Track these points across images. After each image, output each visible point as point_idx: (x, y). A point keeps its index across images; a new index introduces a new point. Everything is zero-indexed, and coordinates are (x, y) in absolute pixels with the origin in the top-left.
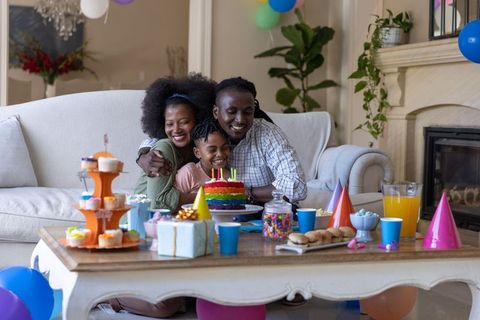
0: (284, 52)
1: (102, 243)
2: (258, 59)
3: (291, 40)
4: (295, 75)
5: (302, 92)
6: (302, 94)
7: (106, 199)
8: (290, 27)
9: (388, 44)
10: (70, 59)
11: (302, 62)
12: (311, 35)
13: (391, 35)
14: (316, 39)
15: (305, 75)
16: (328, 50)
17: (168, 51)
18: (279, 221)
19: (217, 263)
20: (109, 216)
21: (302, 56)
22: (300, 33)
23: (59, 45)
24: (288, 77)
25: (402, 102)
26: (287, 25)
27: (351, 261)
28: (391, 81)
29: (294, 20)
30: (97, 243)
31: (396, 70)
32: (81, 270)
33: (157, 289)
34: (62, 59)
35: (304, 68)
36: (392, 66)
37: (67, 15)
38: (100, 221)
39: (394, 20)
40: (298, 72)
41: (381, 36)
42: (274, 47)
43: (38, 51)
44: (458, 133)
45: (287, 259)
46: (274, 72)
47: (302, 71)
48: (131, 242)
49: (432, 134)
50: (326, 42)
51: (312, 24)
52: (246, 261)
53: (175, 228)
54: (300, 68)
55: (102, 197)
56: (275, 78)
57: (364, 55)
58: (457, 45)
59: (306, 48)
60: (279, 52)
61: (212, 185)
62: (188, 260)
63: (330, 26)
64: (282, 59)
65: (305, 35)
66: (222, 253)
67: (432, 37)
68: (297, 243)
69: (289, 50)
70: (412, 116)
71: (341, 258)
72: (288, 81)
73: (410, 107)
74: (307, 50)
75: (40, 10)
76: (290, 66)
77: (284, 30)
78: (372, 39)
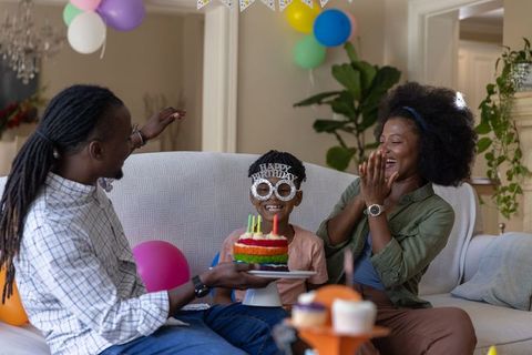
0: (332, 98)
2: (298, 108)
3: (344, 83)
4: (350, 130)
5: (358, 152)
6: (357, 156)
8: (344, 65)
10: (24, 109)
11: (357, 113)
12: (371, 75)
14: (375, 82)
15: (360, 129)
21: (356, 104)
22: (358, 74)
24: (340, 132)
26: (340, 63)
34: (12, 109)
35: (360, 120)
37: (28, 51)
40: (352, 125)
46: (321, 126)
47: (357, 125)
50: (391, 86)
54: (354, 120)
56: (324, 134)
57: (488, 100)
59: (363, 92)
60: (325, 100)
64: (328, 108)
65: (363, 77)
69: (337, 96)
72: (339, 138)
74: (364, 97)
76: (337, 117)
77: (335, 70)
78: (499, 81)
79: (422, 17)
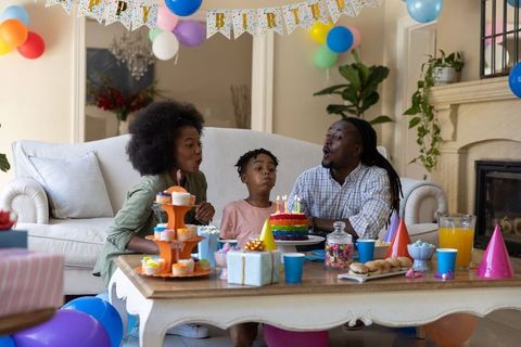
0: (342, 90)
1: (176, 272)
2: (317, 97)
3: (348, 79)
4: (352, 112)
7: (179, 231)
8: (347, 66)
9: (441, 82)
10: (142, 97)
11: (359, 100)
12: (367, 73)
13: (443, 74)
14: (371, 78)
15: (361, 111)
16: (384, 88)
17: (232, 89)
18: (340, 251)
19: (283, 291)
20: (182, 247)
21: (358, 93)
22: (357, 72)
23: (131, 84)
24: (345, 113)
25: (454, 137)
26: (344, 64)
27: (408, 290)
28: (443, 117)
29: (351, 60)
30: (171, 272)
31: (448, 107)
32: (155, 297)
33: (227, 315)
34: (135, 97)
35: (361, 105)
36: (444, 103)
37: (139, 57)
38: (173, 251)
39: (446, 60)
40: (355, 108)
41: (433, 75)
42: (332, 84)
43: (111, 89)
44: (509, 167)
45: (348, 287)
46: (332, 109)
47: (358, 108)
48: (202, 271)
49: (483, 168)
50: (381, 81)
51: (368, 63)
52: (310, 289)
53: (244, 258)
54: (356, 105)
55: (175, 229)
56: (333, 115)
57: (418, 92)
58: (507, 83)
59: (362, 86)
61: (278, 217)
62: (257, 289)
63: (385, 65)
64: (340, 96)
65: (361, 74)
66: (287, 281)
67: (483, 76)
68: (357, 273)
69: (346, 88)
70: (464, 151)
71: (400, 287)
73: (462, 142)
74: (363, 88)
75: (114, 52)
76: (347, 103)
77: (341, 69)
78: (426, 78)
79: (407, 30)
